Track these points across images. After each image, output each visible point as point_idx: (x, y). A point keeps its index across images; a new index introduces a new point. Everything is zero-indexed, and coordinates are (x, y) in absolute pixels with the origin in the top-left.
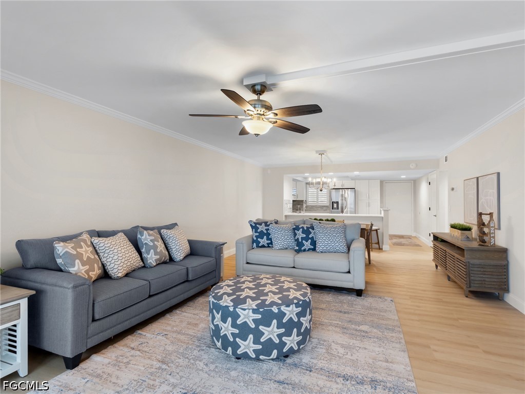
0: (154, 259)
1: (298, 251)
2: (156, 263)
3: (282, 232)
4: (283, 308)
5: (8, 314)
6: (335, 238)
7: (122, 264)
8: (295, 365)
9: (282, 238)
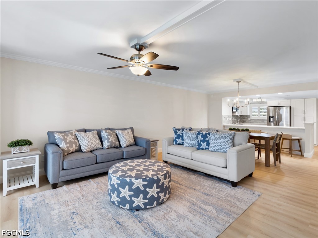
0: (106, 145)
1: (199, 149)
2: (108, 147)
3: (189, 136)
4: (133, 180)
5: (30, 161)
6: (223, 142)
7: (87, 145)
8: (136, 216)
9: (189, 139)
